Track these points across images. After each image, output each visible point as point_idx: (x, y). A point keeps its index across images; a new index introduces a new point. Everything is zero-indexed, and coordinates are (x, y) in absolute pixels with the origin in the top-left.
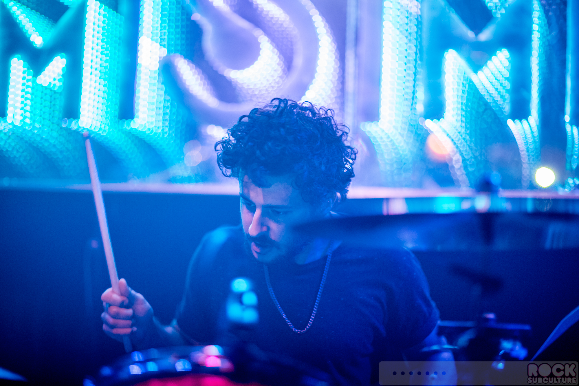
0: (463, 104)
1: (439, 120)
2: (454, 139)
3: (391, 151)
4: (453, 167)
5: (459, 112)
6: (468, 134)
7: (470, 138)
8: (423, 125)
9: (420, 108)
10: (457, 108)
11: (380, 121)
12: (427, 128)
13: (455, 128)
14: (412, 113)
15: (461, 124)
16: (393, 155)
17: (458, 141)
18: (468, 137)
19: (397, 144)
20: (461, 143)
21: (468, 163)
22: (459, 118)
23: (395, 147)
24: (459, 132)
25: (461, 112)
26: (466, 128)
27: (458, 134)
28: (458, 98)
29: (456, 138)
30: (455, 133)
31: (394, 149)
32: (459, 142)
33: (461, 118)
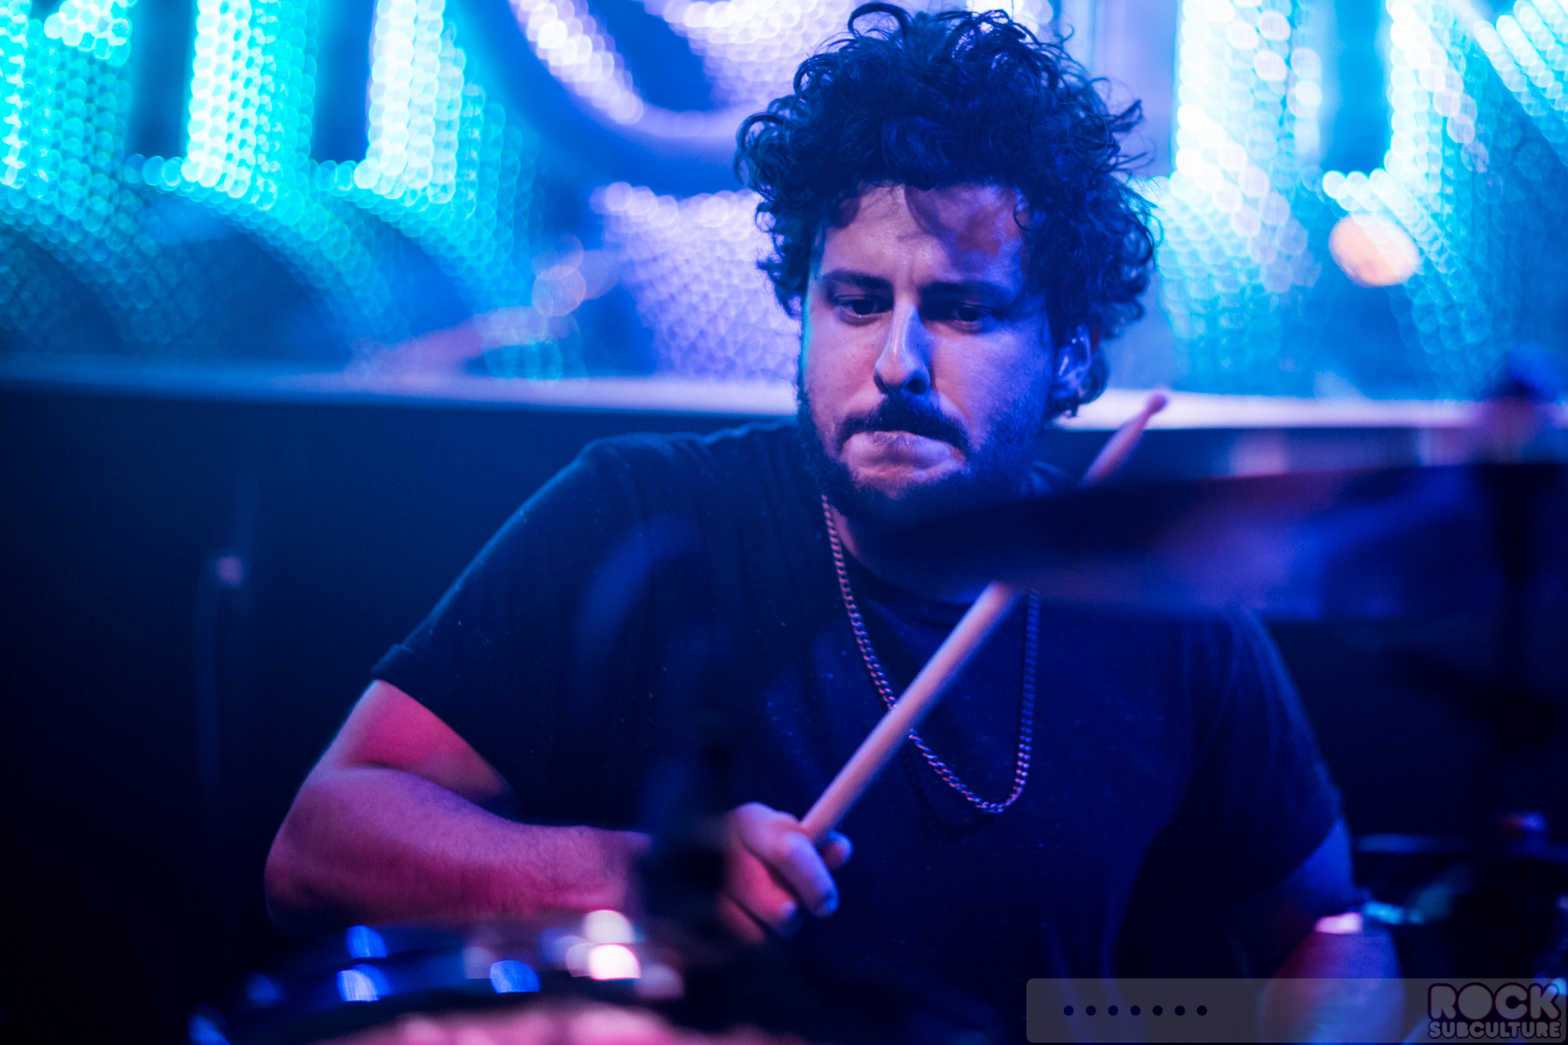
0: (1449, 122)
1: (1368, 172)
2: (1418, 238)
3: (1210, 276)
4: (1412, 329)
5: (1437, 149)
6: (1465, 223)
7: (1472, 232)
8: (1317, 190)
9: (1309, 136)
10: (1429, 134)
11: (1174, 175)
12: (1328, 199)
13: (1420, 199)
14: (1280, 152)
15: (1443, 188)
16: (1219, 287)
17: (1431, 243)
18: (1463, 233)
19: (1229, 253)
20: (1441, 251)
21: (1463, 315)
22: (1436, 169)
23: (1221, 262)
24: (1435, 216)
25: (1443, 151)
26: (1459, 200)
27: (1432, 221)
28: (1431, 102)
29: (1423, 233)
30: (1422, 217)
31: (1221, 268)
32: (1436, 247)
33: (1442, 171)
